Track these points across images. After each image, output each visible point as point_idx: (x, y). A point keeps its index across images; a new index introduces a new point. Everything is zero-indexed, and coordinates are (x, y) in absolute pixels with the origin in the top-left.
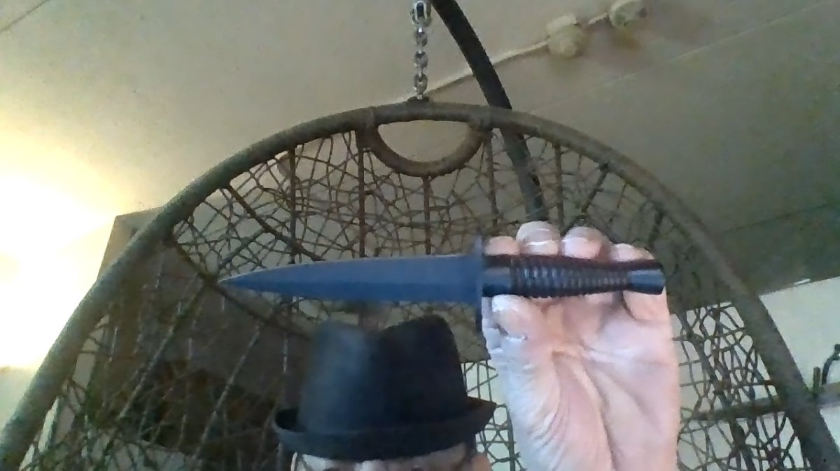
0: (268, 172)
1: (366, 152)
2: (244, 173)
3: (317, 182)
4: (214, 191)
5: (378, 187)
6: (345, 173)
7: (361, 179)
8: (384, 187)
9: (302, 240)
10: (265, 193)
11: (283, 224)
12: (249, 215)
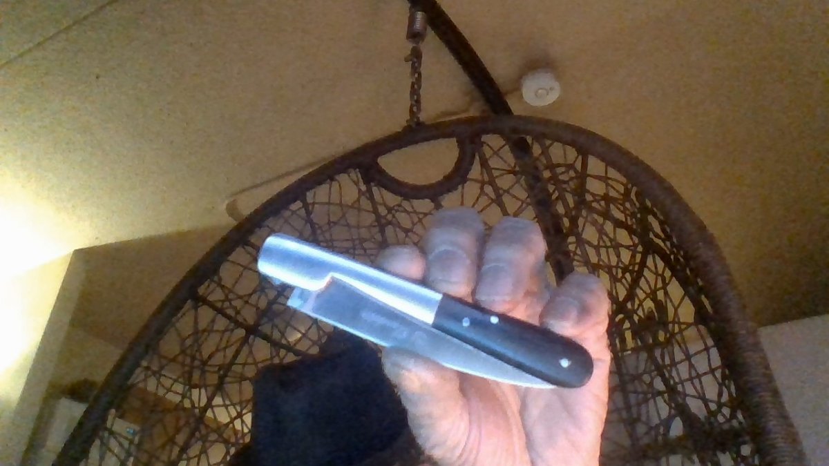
1: (375, 186)
3: (335, 223)
4: (234, 250)
5: (394, 216)
6: (359, 210)
7: (375, 211)
8: (397, 215)
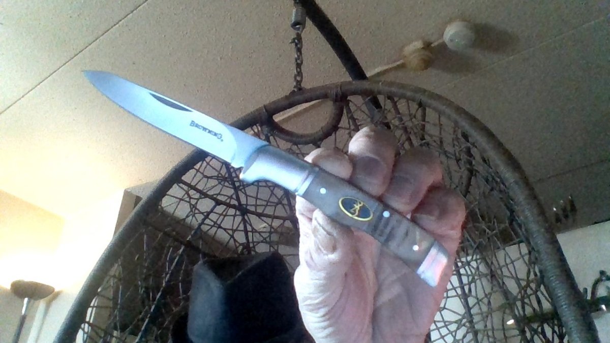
0: (208, 166)
1: (271, 135)
2: (191, 171)
4: (171, 187)
9: (247, 205)
10: (209, 179)
11: (231, 197)
12: (203, 196)
